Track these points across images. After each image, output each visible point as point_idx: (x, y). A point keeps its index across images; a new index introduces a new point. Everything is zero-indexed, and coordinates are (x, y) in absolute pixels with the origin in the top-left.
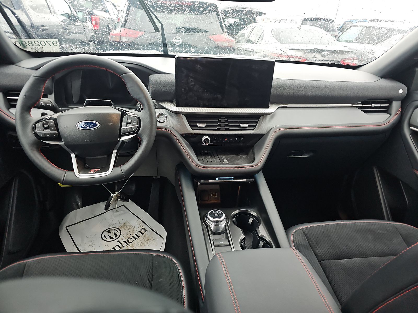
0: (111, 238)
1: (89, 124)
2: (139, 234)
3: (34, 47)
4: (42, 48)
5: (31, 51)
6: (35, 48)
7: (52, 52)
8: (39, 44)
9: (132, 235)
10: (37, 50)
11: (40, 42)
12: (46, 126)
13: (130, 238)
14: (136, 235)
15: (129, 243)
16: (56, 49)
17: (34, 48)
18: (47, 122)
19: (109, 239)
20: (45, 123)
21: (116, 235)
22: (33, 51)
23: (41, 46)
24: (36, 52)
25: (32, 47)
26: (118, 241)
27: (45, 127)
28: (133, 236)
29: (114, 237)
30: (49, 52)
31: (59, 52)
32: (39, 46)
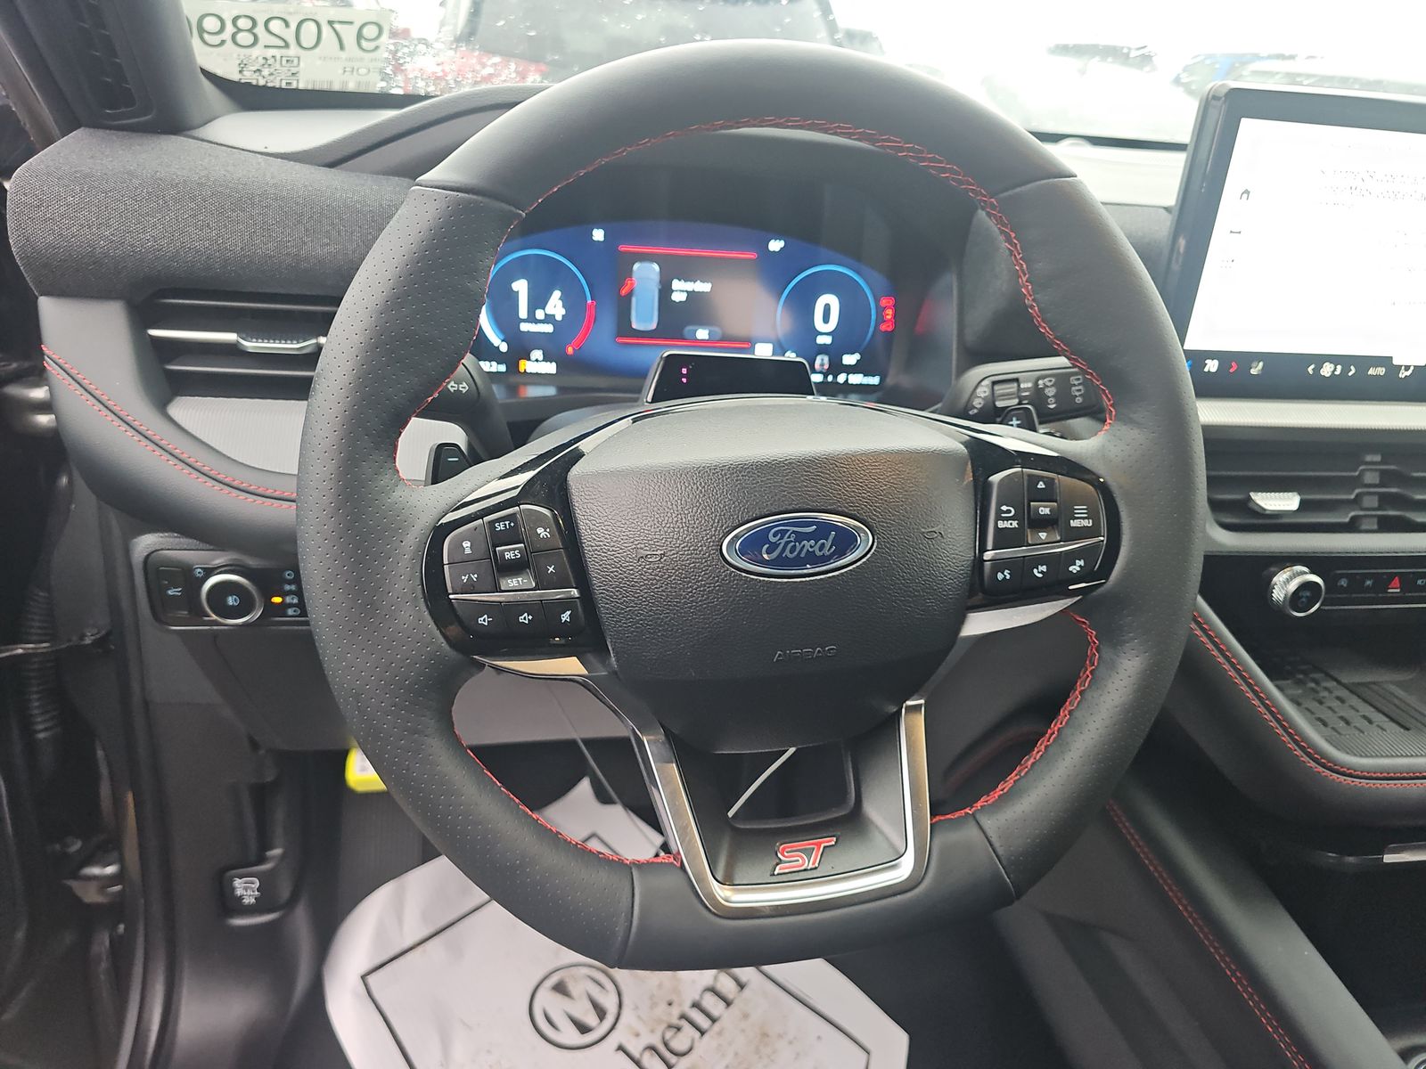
0: (583, 1029)
1: (808, 537)
2: (710, 1002)
3: (257, 52)
4: (296, 61)
5: (235, 77)
6: (261, 61)
7: (336, 87)
8: (289, 35)
9: (676, 1011)
10: (266, 72)
11: (293, 26)
12: (511, 552)
13: (670, 1026)
14: (696, 1005)
15: (672, 1059)
16: (363, 71)
17: (254, 57)
18: (511, 517)
19: (570, 1035)
20: (500, 527)
21: (601, 1013)
22: (249, 77)
23: (293, 50)
24: (262, 82)
25: (247, 51)
26: (621, 1048)
27: (508, 556)
28: (683, 1017)
29: (591, 1019)
30: (325, 87)
31: (371, 90)
32: (284, 52)
